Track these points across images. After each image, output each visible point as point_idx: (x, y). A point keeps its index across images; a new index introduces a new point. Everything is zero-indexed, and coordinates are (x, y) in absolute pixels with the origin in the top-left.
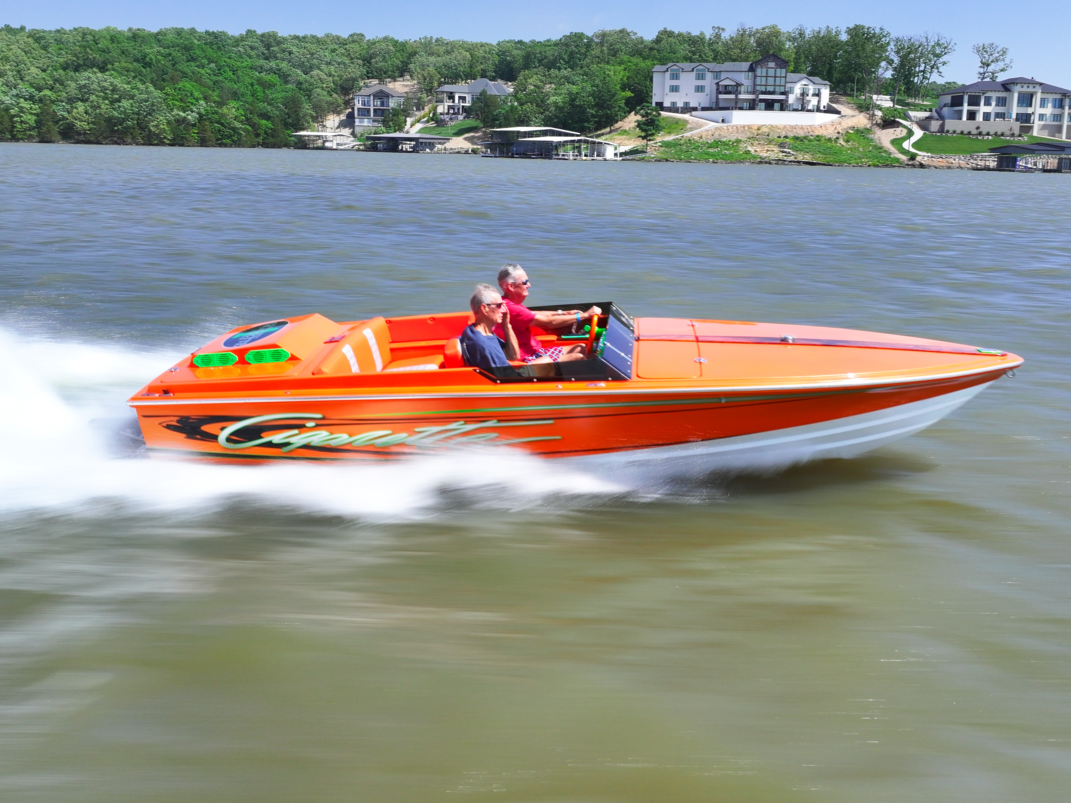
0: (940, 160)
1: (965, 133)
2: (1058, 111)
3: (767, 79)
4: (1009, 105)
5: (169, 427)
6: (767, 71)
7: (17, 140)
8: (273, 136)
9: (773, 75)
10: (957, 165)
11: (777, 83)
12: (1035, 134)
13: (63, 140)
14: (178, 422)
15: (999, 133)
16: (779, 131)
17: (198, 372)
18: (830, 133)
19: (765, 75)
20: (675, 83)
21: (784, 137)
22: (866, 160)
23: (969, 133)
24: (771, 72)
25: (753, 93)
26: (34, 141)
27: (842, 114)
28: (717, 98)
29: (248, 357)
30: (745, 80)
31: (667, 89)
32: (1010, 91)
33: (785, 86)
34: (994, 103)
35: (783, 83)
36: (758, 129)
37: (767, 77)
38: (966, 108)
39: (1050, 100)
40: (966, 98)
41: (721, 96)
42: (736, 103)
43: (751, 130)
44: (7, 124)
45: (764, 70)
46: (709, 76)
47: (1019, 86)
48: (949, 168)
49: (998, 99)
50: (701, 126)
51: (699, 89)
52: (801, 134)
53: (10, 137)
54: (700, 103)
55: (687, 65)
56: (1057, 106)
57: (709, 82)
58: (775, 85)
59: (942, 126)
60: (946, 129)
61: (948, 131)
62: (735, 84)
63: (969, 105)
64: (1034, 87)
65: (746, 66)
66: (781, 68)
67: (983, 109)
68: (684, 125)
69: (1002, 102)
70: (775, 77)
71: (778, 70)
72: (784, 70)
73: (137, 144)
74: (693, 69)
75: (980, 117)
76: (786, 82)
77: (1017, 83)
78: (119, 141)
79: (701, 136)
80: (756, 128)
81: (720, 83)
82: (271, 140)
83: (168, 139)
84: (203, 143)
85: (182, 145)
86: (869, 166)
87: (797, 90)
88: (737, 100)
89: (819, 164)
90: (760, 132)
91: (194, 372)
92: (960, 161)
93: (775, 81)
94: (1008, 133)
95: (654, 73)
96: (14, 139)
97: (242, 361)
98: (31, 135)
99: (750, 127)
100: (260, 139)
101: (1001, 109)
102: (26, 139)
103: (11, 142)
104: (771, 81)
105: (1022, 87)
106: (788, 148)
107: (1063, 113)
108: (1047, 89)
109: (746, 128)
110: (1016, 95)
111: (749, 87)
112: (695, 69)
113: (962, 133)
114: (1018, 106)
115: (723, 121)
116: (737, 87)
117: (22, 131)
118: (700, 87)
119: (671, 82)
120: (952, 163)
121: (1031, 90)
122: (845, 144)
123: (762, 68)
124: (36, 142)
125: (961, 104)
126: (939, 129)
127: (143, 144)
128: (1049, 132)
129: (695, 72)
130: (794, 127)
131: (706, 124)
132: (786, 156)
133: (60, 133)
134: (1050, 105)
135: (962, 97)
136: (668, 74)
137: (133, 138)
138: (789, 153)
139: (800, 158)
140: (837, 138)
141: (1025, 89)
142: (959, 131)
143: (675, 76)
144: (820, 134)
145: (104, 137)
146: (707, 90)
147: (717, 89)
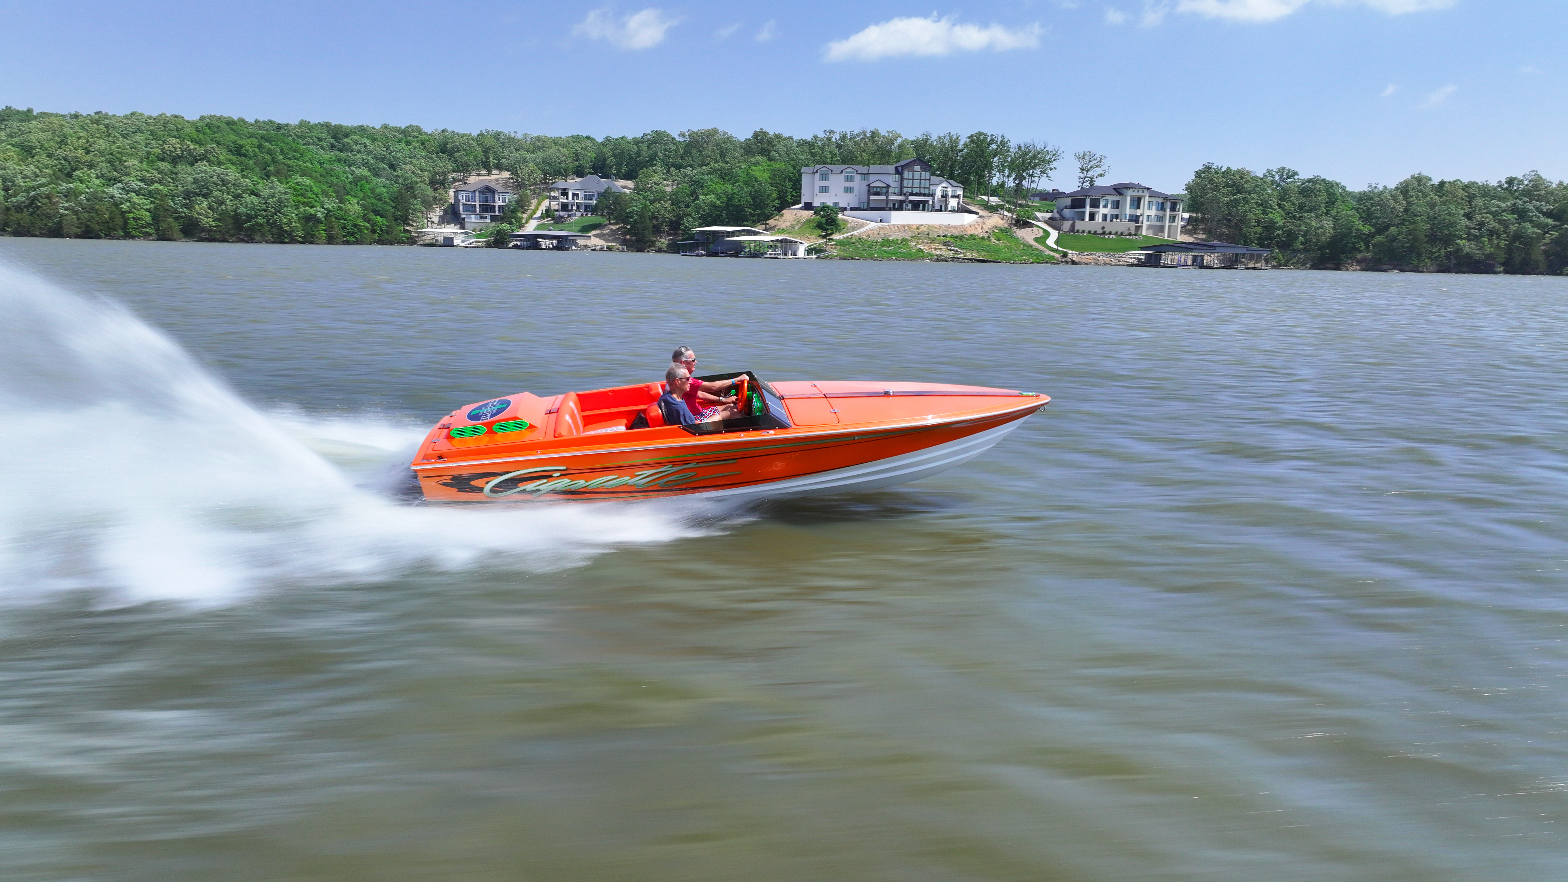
0: (1087, 257)
1: (1092, 232)
2: (1160, 213)
3: (913, 182)
4: (1122, 207)
5: (445, 484)
6: (913, 174)
7: (133, 237)
8: (388, 234)
9: (919, 178)
10: (1103, 262)
11: (922, 186)
12: (1144, 233)
13: (184, 237)
14: (452, 479)
15: (1119, 233)
16: (936, 230)
17: (454, 442)
18: (979, 232)
19: (912, 178)
20: (824, 184)
21: (943, 236)
22: (1027, 258)
23: (1095, 233)
24: (917, 175)
25: (901, 194)
26: (151, 239)
27: (980, 215)
28: (869, 199)
29: (496, 428)
30: (893, 181)
31: (817, 190)
32: (1123, 195)
33: (929, 188)
34: (1109, 206)
35: (927, 186)
36: (918, 229)
37: (913, 179)
38: (1088, 210)
39: (1154, 203)
40: (1088, 201)
41: (872, 197)
42: (887, 203)
43: (911, 229)
44: (119, 221)
45: (911, 173)
46: (857, 178)
47: (1131, 190)
48: (1097, 264)
49: (1113, 202)
50: (862, 226)
51: (849, 190)
52: (956, 233)
53: (123, 234)
54: (849, 204)
55: (836, 168)
56: (1160, 209)
57: (857, 183)
58: (920, 188)
59: (1073, 226)
60: (1076, 229)
61: (1078, 231)
62: (885, 186)
63: (1090, 207)
64: (1143, 192)
65: (891, 169)
66: (926, 172)
67: (1102, 211)
68: (844, 224)
69: (1117, 205)
70: (921, 180)
71: (923, 173)
72: (928, 174)
73: (267, 242)
74: (842, 171)
75: (1099, 218)
76: (930, 185)
77: (1130, 188)
78: (246, 239)
79: (869, 235)
80: (916, 228)
81: (871, 185)
82: (386, 236)
83: (300, 237)
84: (331, 240)
85: (311, 243)
86: (1032, 263)
87: (939, 193)
88: (887, 201)
89: (989, 262)
90: (920, 231)
91: (450, 442)
92: (1104, 258)
93: (920, 183)
94: (1127, 232)
95: (803, 174)
96: (128, 236)
97: (490, 432)
98: (147, 232)
99: (909, 227)
100: (376, 236)
101: (1115, 211)
102: (142, 237)
103: (125, 239)
104: (916, 183)
105: (1134, 191)
106: (954, 246)
107: (1165, 215)
108: (1154, 194)
109: (906, 228)
110: (1129, 199)
111: (897, 189)
112: (844, 171)
113: (1089, 232)
114: (1130, 208)
115: (881, 221)
116: (888, 189)
117: (137, 229)
118: (849, 188)
119: (819, 183)
120: (1098, 260)
121: (1140, 194)
122: (997, 243)
123: (909, 171)
124: (153, 240)
125: (1084, 207)
126: (1070, 228)
127: (273, 242)
128: (1153, 232)
129: (843, 174)
130: (948, 226)
131: (868, 224)
132: (955, 254)
133: (181, 231)
134: (1154, 208)
135: (1084, 200)
136: (817, 176)
137: (263, 235)
138: (957, 251)
139: (969, 256)
140: (989, 237)
141: (1136, 194)
142: (1087, 231)
143: (824, 178)
144: (972, 233)
145: (230, 234)
146: (856, 191)
147: (869, 191)
